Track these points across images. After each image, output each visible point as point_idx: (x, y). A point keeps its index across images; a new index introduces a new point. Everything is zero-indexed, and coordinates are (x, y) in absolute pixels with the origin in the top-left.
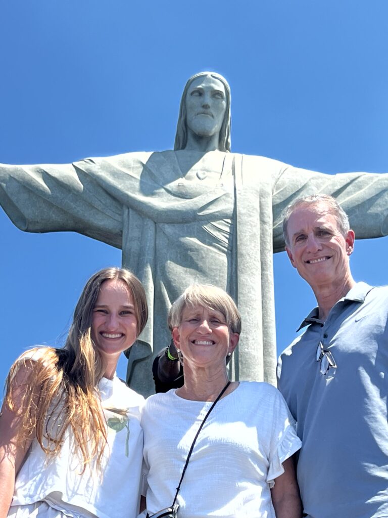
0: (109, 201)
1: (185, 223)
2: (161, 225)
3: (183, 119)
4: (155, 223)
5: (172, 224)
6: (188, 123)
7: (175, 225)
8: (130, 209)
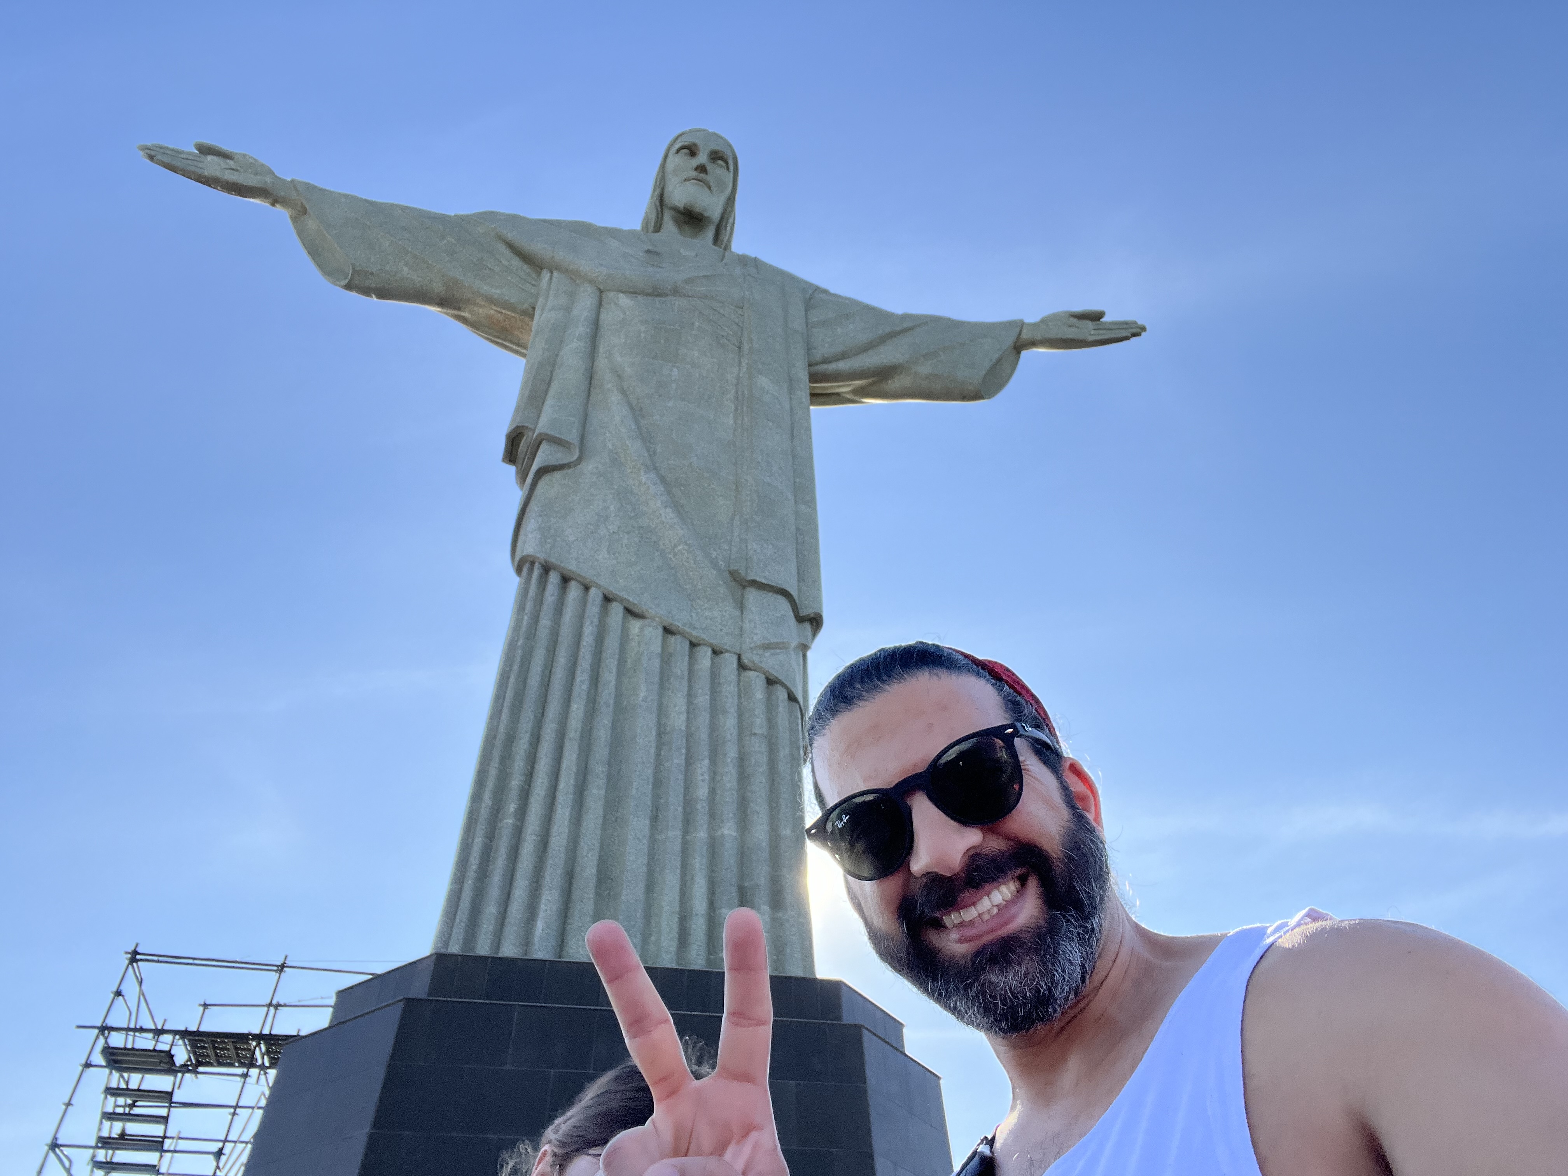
0: (516, 262)
1: (658, 296)
2: (611, 294)
3: (657, 193)
4: (601, 292)
5: (634, 295)
6: (667, 200)
7: (639, 297)
8: (555, 273)
